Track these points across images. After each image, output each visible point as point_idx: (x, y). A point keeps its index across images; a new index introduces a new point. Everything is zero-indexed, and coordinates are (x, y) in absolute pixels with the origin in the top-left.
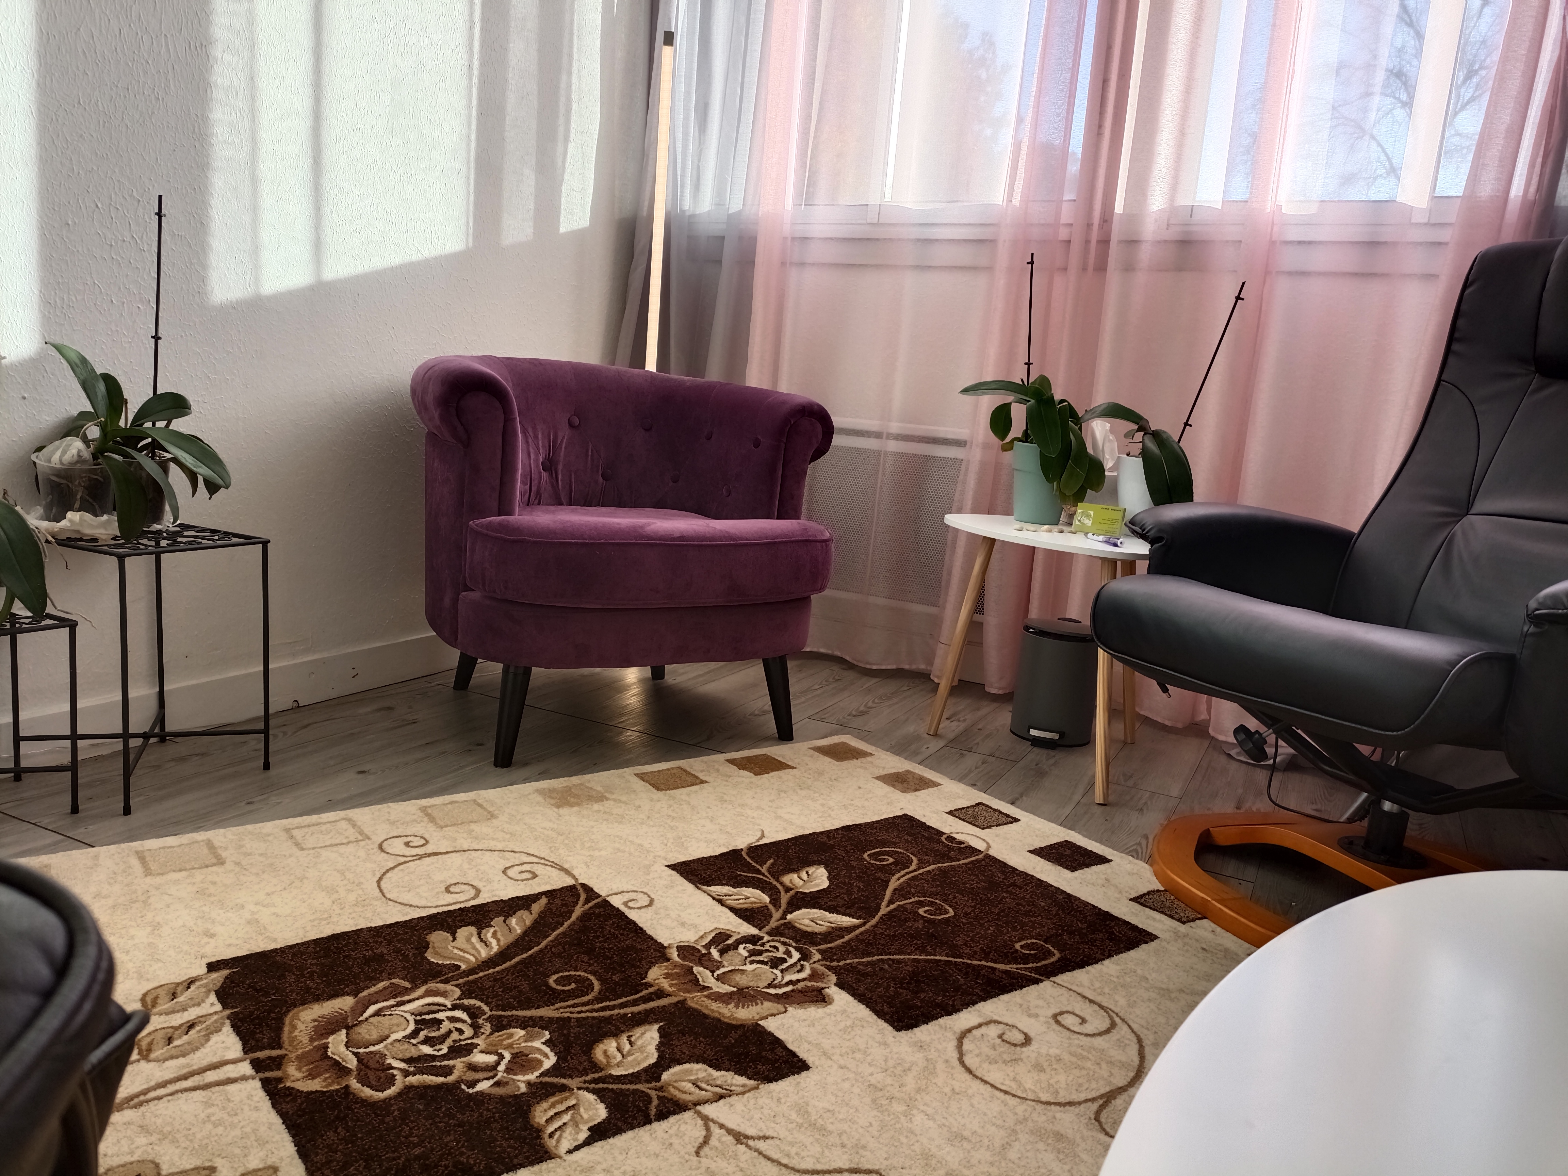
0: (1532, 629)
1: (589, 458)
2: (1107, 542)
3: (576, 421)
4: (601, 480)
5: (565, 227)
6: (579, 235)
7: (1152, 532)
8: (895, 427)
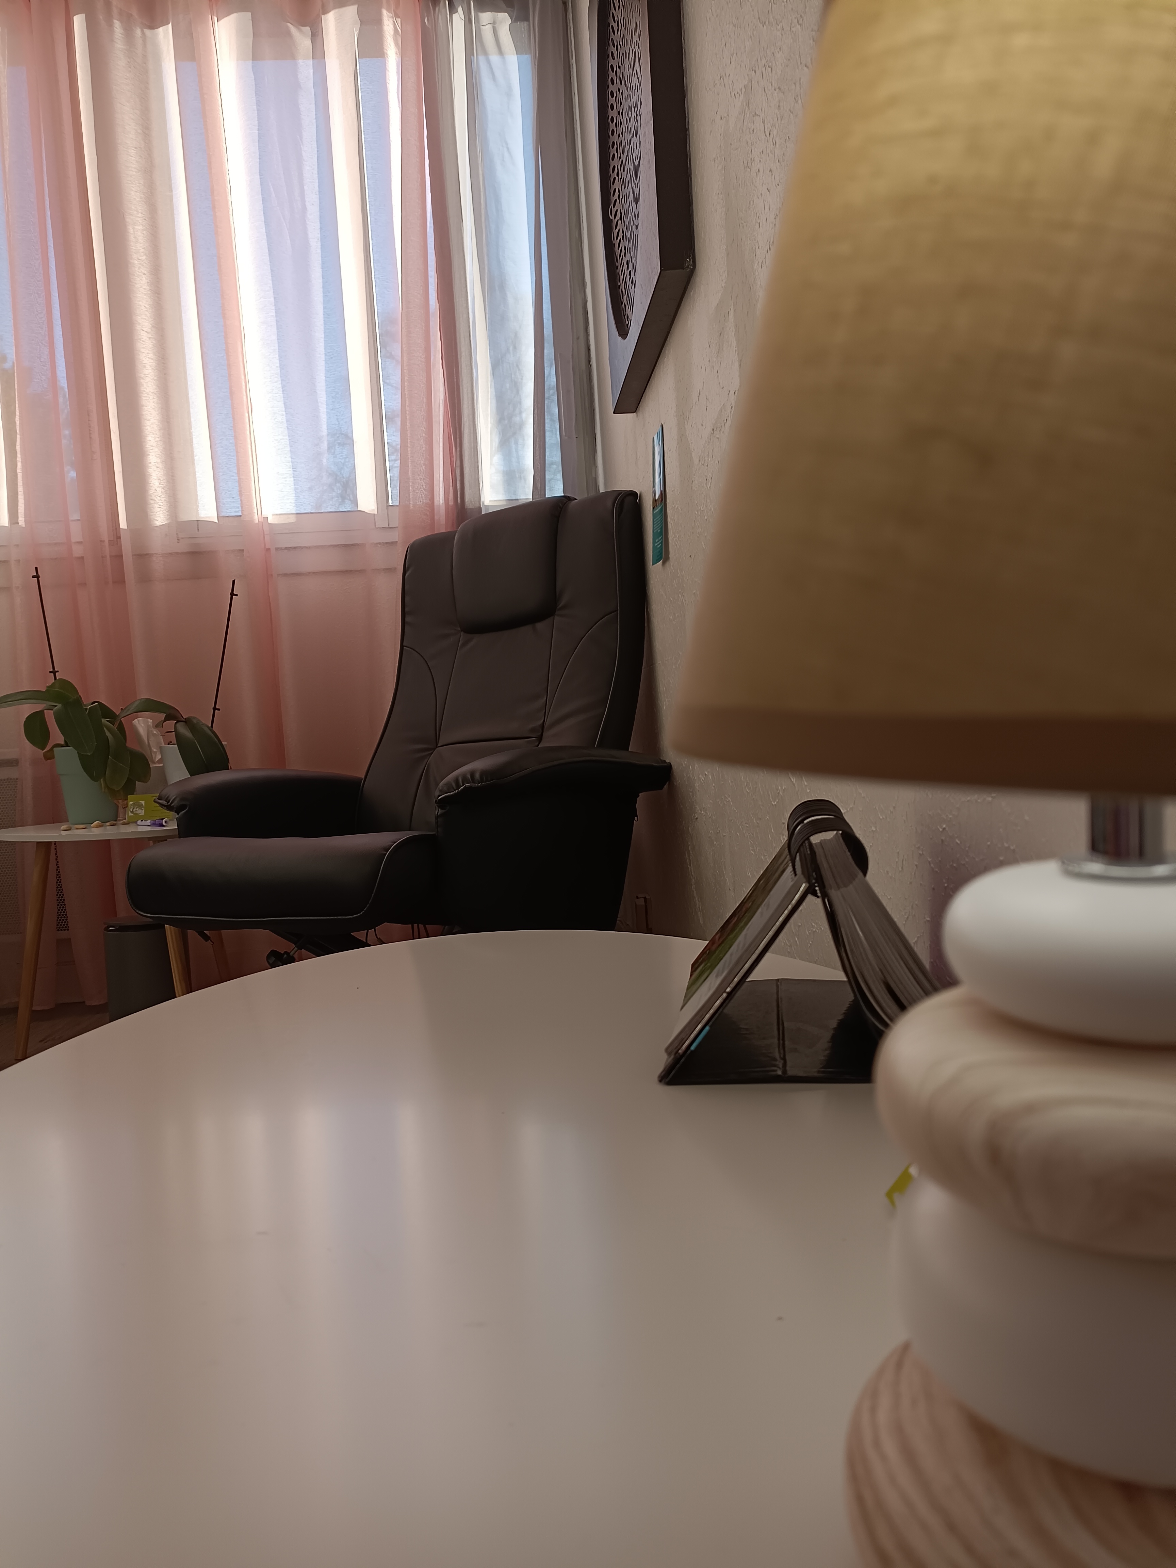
0: (441, 811)
2: (154, 824)
7: (176, 802)
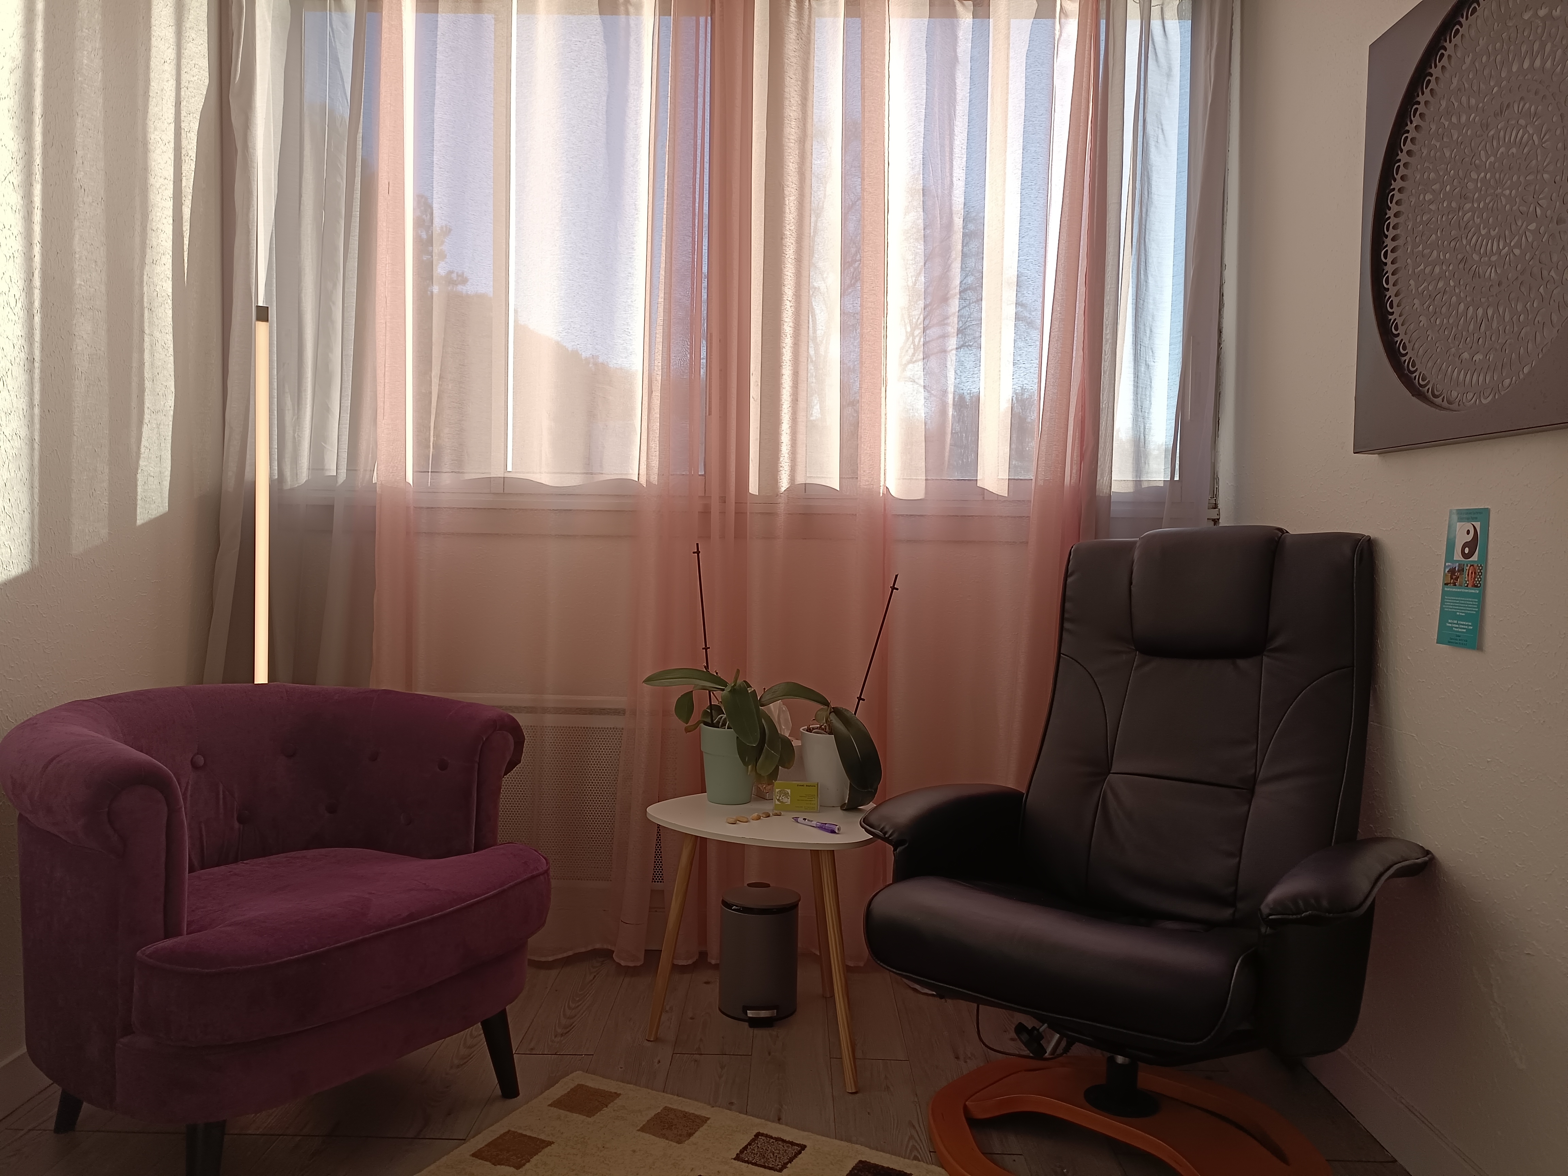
1: (221, 802)
3: (201, 760)
4: (237, 825)
5: (142, 517)
6: (158, 522)
7: (895, 836)
8: (551, 699)
